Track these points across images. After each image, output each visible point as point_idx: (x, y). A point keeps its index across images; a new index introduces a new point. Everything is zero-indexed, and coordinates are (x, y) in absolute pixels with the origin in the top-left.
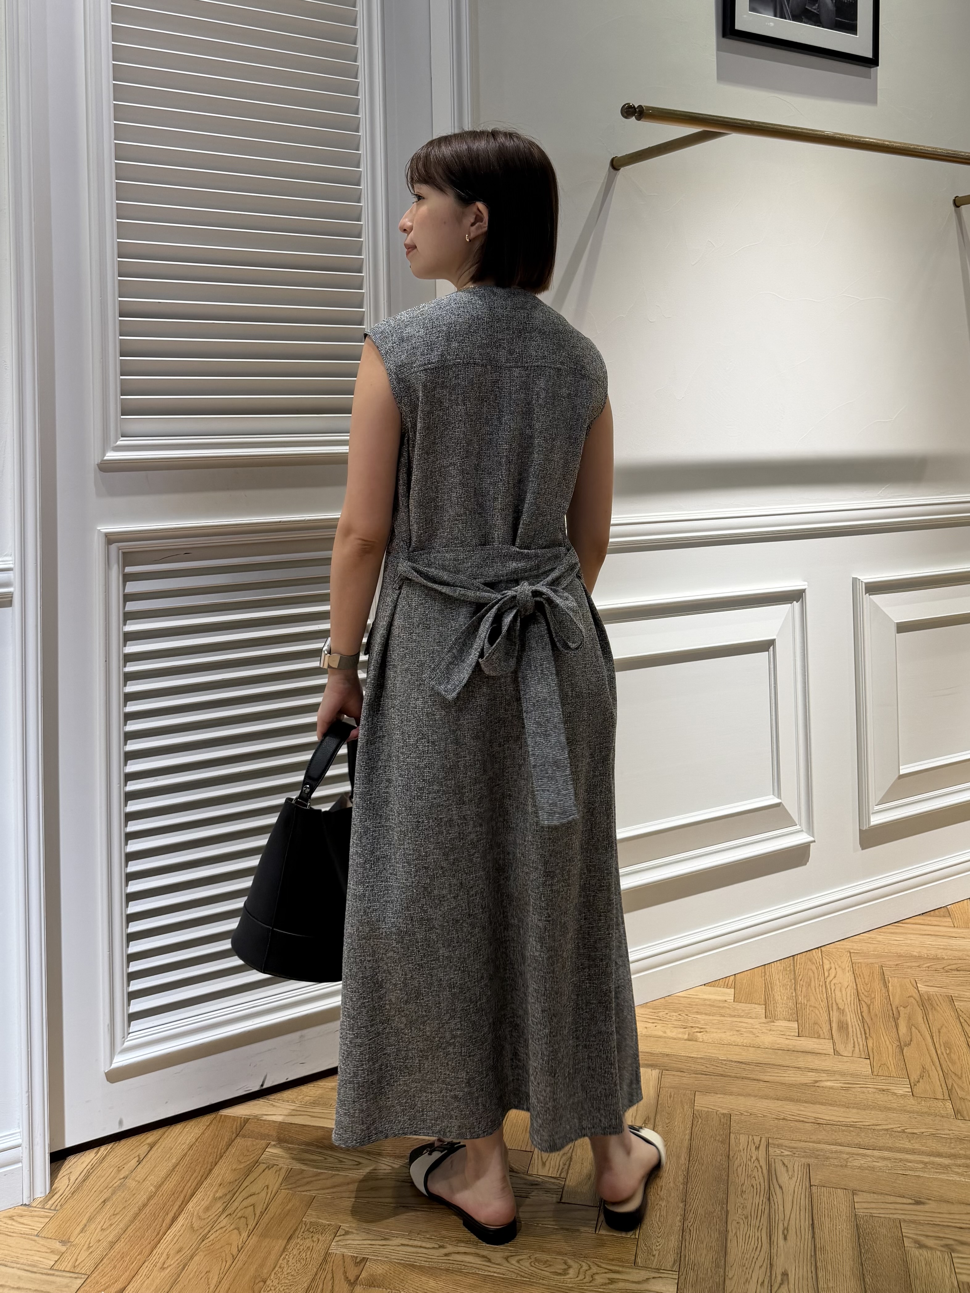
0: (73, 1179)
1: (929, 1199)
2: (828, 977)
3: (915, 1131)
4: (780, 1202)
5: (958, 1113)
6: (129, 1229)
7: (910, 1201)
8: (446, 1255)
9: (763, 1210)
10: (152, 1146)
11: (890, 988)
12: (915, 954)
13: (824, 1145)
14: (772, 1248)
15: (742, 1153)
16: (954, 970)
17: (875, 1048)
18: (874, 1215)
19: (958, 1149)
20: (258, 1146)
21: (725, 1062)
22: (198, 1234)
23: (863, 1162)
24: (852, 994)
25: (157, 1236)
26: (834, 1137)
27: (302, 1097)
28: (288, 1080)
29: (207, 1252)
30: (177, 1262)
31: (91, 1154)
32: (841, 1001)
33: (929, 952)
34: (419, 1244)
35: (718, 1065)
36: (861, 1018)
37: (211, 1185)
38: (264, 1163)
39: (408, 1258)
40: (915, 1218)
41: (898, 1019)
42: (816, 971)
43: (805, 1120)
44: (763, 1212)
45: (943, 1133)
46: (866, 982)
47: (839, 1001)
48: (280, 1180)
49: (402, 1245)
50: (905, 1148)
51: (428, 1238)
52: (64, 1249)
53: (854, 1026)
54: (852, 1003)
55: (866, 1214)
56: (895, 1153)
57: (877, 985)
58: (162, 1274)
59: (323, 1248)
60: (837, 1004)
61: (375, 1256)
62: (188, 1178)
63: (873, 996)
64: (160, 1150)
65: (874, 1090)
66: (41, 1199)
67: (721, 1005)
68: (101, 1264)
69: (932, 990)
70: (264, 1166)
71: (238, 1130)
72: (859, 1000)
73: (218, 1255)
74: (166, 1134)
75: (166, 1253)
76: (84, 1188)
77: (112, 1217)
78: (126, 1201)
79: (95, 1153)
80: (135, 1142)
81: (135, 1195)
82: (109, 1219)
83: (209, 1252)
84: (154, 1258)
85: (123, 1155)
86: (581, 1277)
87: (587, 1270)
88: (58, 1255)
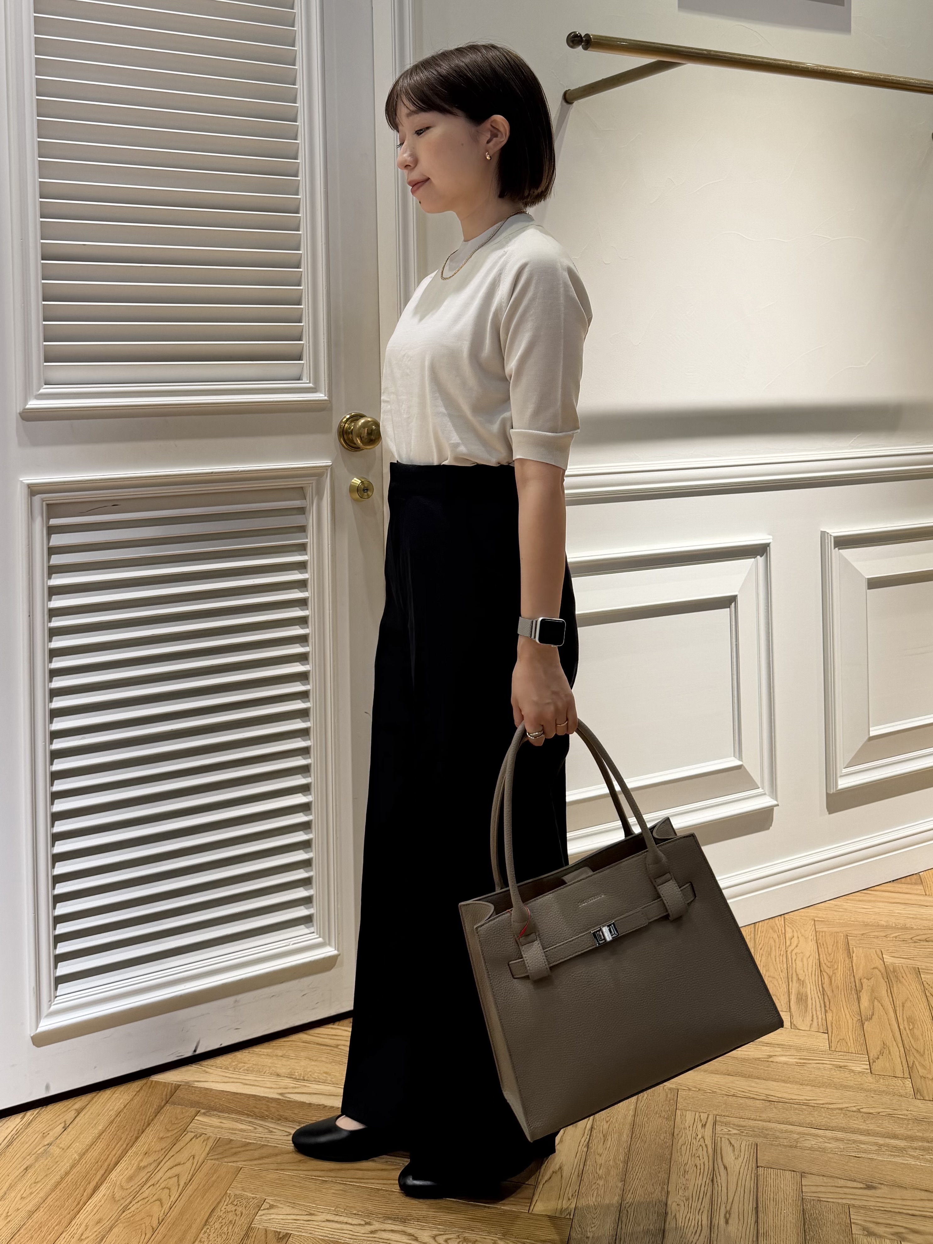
1: (881, 1184)
2: (789, 946)
3: (871, 1111)
4: (724, 1185)
5: (917, 1093)
6: (49, 1198)
7: (862, 1186)
8: (372, 1232)
9: (706, 1192)
10: (79, 1112)
11: (854, 958)
12: (883, 923)
13: (774, 1124)
14: (712, 1233)
15: (687, 1131)
16: (923, 941)
17: (834, 1022)
18: (822, 1199)
19: (916, 1131)
20: (187, 1114)
22: (119, 1205)
23: (814, 1143)
24: (814, 964)
25: (77, 1205)
26: (784, 1115)
27: (236, 1063)
28: (223, 1046)
29: (127, 1224)
30: (96, 1234)
31: (16, 1119)
32: (802, 972)
33: (898, 921)
34: (345, 1220)
36: (821, 989)
37: (136, 1154)
38: (192, 1132)
39: (332, 1235)
40: (865, 1203)
41: (860, 991)
42: (777, 940)
43: (755, 1097)
44: (705, 1194)
45: (900, 1113)
46: (830, 952)
47: (800, 972)
48: (208, 1149)
49: (328, 1221)
50: (859, 1129)
51: (355, 1214)
53: (813, 999)
54: (814, 972)
55: (814, 1198)
56: (849, 1134)
57: (841, 956)
59: (245, 1222)
60: (797, 975)
61: (298, 1231)
62: (113, 1146)
63: (836, 967)
64: (87, 1116)
65: (831, 1067)
68: (18, 1235)
69: (897, 961)
70: (193, 1134)
71: (168, 1097)
72: (821, 971)
73: (138, 1227)
74: (95, 1100)
75: (85, 1224)
76: (7, 1155)
77: (33, 1185)
78: (48, 1169)
79: (21, 1118)
80: (62, 1107)
81: (58, 1163)
82: (30, 1186)
83: (129, 1224)
84: (72, 1229)
85: (49, 1121)
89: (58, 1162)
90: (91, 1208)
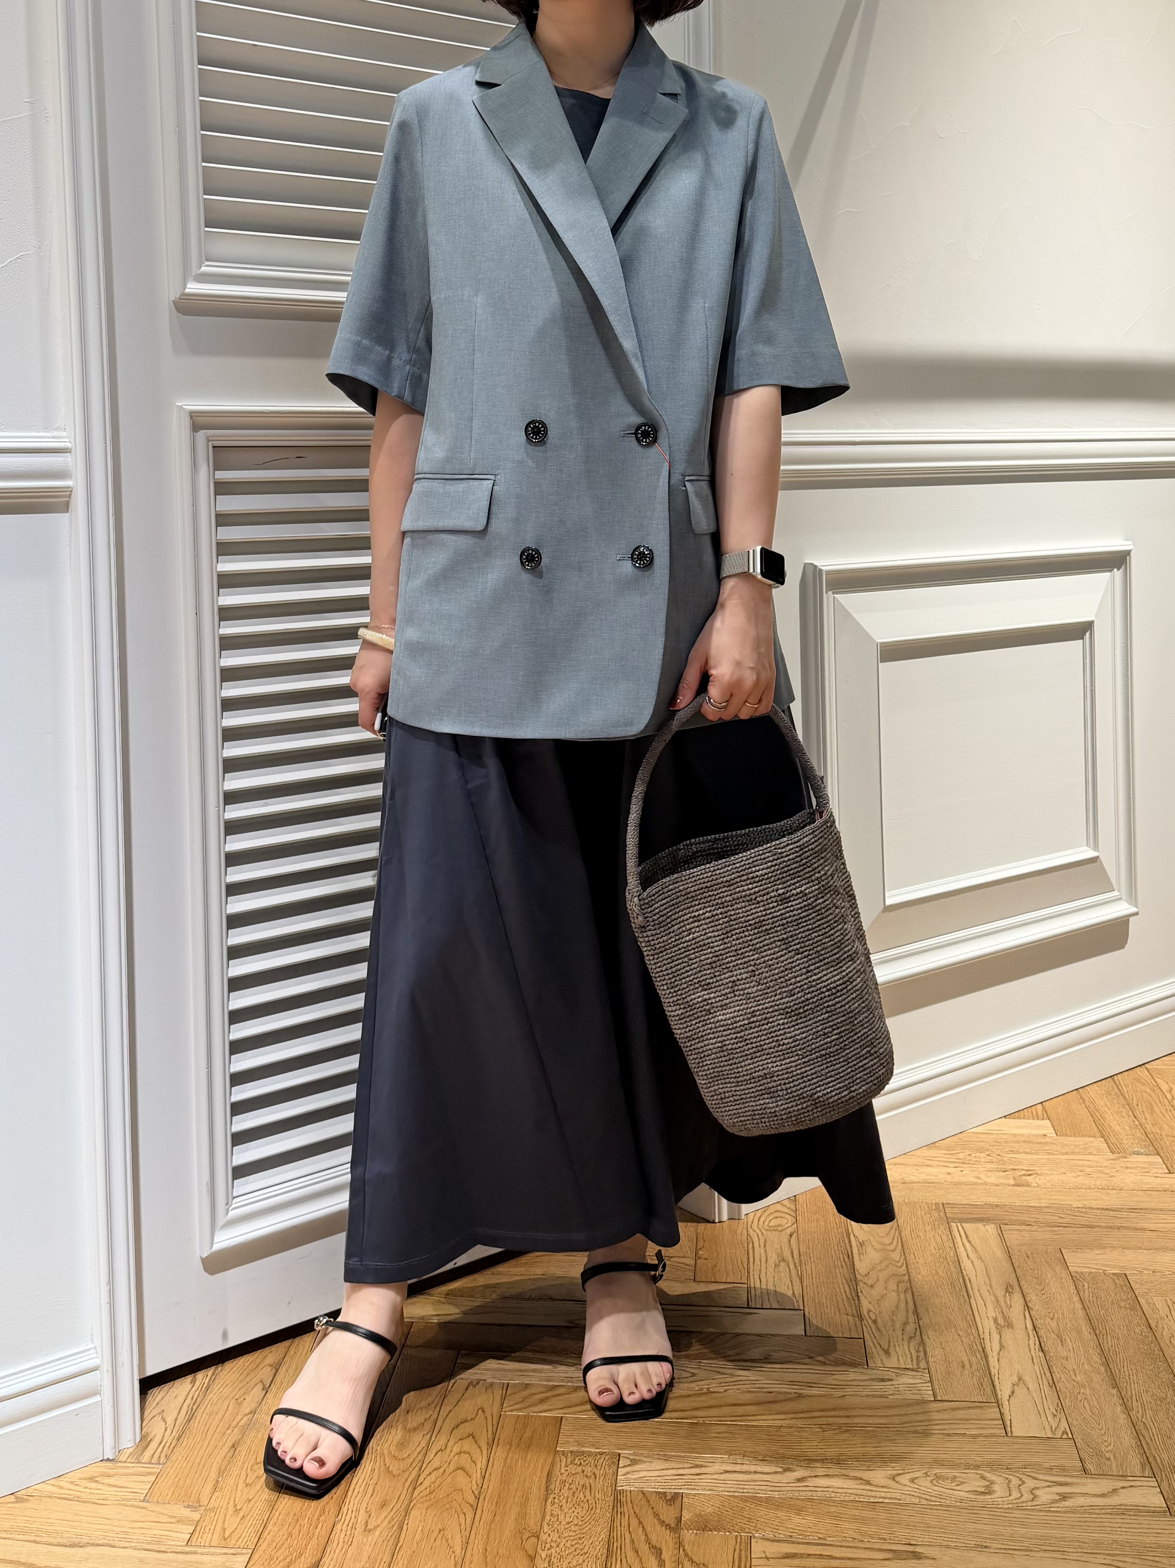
0: (170, 1420)
8: (799, 1480)
10: (276, 1366)
20: (443, 1358)
21: (1083, 1210)
22: (403, 1481)
27: (481, 1288)
29: (428, 1503)
30: (387, 1521)
31: (184, 1385)
34: (752, 1468)
35: (1076, 1214)
38: (462, 1379)
39: (743, 1489)
49: (728, 1472)
51: (763, 1460)
52: (196, 1516)
58: (370, 1538)
59: (606, 1484)
61: (691, 1489)
66: (128, 1451)
67: (1043, 1140)
68: (267, 1533)
70: (467, 1383)
73: (447, 1506)
74: (292, 1352)
75: (364, 1509)
76: (194, 1430)
77: (256, 1467)
79: (191, 1383)
80: (247, 1364)
82: (251, 1470)
83: (431, 1502)
84: (348, 1518)
85: (237, 1383)
86: (1015, 1494)
87: (1020, 1486)
88: (192, 1525)
90: (362, 1488)
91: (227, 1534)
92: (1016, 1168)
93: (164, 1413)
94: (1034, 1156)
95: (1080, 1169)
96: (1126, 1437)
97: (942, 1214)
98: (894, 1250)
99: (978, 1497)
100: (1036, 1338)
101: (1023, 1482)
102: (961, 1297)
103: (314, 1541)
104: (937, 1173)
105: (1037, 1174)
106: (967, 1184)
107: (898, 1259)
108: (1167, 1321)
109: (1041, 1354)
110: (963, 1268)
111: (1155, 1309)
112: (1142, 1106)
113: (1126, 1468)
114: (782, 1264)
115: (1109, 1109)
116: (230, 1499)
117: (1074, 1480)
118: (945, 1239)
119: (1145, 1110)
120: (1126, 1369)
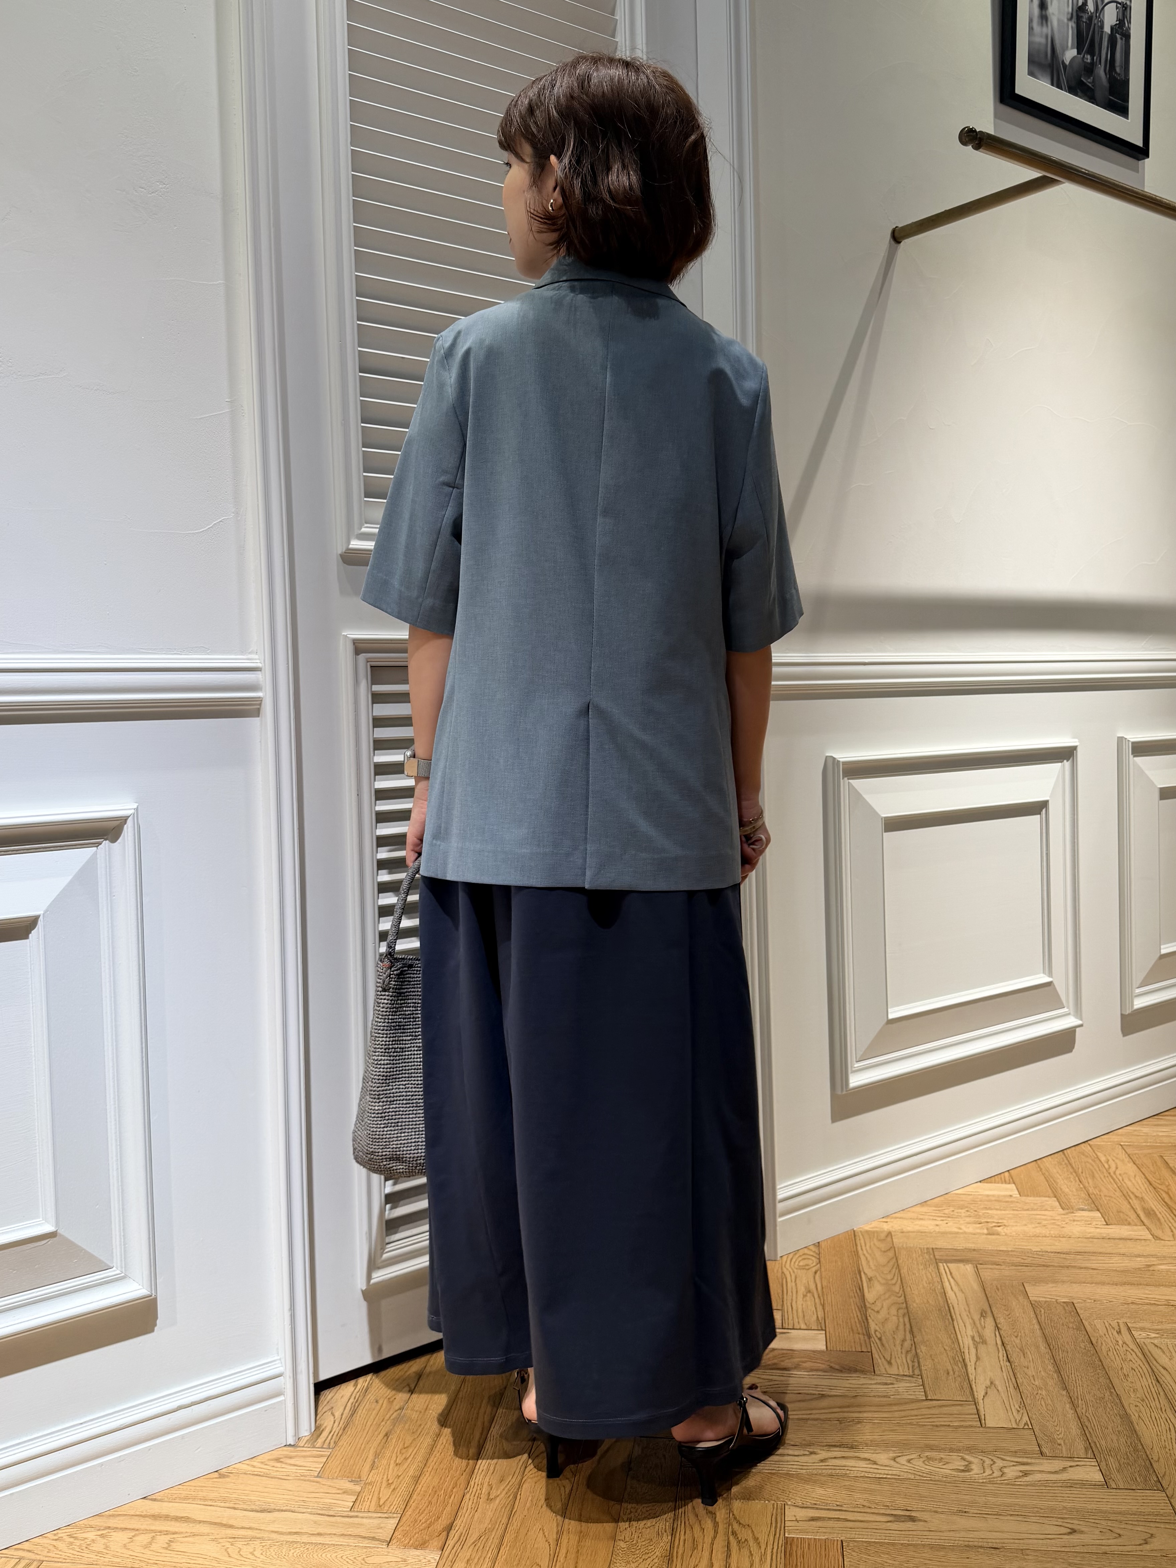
0: (338, 1414)
2: (1109, 1168)
4: (1171, 1383)
6: (430, 1461)
8: (821, 1460)
10: (419, 1374)
21: (1041, 1253)
24: (1143, 1182)
30: (504, 1492)
31: (348, 1387)
35: (1035, 1256)
36: (1163, 1204)
39: (779, 1467)
42: (1094, 1164)
43: (1154, 1302)
44: (1158, 1394)
46: (1153, 1171)
47: (1134, 1190)
52: (358, 1488)
53: (1161, 1211)
54: (1148, 1190)
57: (1165, 1174)
58: (492, 1505)
59: (674, 1463)
60: (1133, 1193)
62: (478, 1405)
64: (431, 1378)
66: (307, 1438)
67: (1010, 1200)
68: (412, 1501)
72: (1155, 1188)
74: (432, 1362)
75: (487, 1484)
76: (357, 1422)
77: (404, 1451)
78: (413, 1433)
79: (354, 1385)
80: (398, 1372)
81: (422, 1427)
82: (400, 1453)
84: (475, 1490)
86: (988, 1472)
87: (991, 1465)
88: (354, 1495)
89: (420, 1425)
90: (486, 1467)
91: (381, 1503)
92: (989, 1220)
93: (333, 1409)
94: (1003, 1212)
95: (1038, 1221)
96: (1073, 1427)
97: (932, 1256)
98: (895, 1284)
99: (959, 1474)
100: (1004, 1352)
101: (994, 1463)
102: (947, 1321)
103: (448, 1508)
104: (929, 1225)
105: (1005, 1225)
106: (951, 1233)
107: (898, 1291)
108: (1105, 1338)
109: (1008, 1364)
110: (947, 1297)
111: (1095, 1330)
112: (1086, 1174)
113: (1074, 1451)
114: (809, 1295)
115: (1060, 1176)
116: (384, 1475)
117: (1033, 1461)
118: (934, 1276)
119: (1088, 1176)
120: (1073, 1375)
